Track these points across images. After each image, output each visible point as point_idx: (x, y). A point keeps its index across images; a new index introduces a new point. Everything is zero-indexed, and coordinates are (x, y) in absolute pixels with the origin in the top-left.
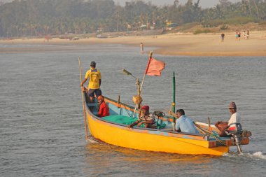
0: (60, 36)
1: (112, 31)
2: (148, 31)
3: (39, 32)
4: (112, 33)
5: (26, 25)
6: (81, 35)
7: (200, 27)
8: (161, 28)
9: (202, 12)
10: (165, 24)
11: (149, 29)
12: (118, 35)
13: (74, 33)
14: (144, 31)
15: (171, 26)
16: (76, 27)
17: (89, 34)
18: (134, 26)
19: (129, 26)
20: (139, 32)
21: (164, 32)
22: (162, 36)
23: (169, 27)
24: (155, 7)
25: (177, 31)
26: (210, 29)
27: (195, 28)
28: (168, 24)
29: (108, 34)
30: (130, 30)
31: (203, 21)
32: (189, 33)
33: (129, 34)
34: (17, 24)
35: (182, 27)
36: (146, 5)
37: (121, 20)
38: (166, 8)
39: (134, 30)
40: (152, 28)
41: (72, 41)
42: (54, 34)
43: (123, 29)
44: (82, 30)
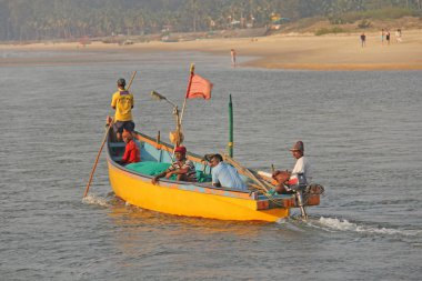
0: (104, 39)
1: (186, 31)
2: (243, 30)
3: (71, 33)
4: (185, 34)
5: (50, 21)
6: (136, 37)
7: (326, 24)
8: (263, 26)
10: (270, 19)
11: (245, 27)
12: (195, 37)
13: (125, 33)
14: (237, 30)
15: (281, 22)
16: (129, 24)
17: (149, 36)
18: (220, 22)
19: (213, 23)
20: (229, 33)
21: (269, 32)
22: (265, 39)
23: (277, 23)
25: (290, 30)
26: (342, 26)
27: (318, 26)
28: (275, 19)
29: (180, 35)
30: (215, 28)
31: (331, 15)
32: (308, 34)
33: (214, 36)
34: (35, 19)
35: (297, 25)
37: (200, 13)
39: (222, 29)
40: (249, 25)
41: (123, 46)
42: (94, 36)
43: (203, 28)
44: (138, 28)
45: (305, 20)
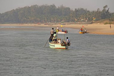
0: (45, 23)
2: (84, 22)
3: (35, 21)
4: (68, 23)
5: (30, 18)
6: (54, 23)
7: (108, 21)
8: (90, 21)
9: (110, 14)
10: (93, 19)
11: (85, 21)
12: (70, 24)
13: (51, 22)
14: (83, 22)
15: (96, 20)
16: (52, 19)
17: (57, 23)
18: (78, 20)
19: (76, 20)
20: (80, 23)
21: (92, 23)
22: (90, 25)
23: (94, 21)
24: (88, 11)
25: (98, 23)
26: (112, 22)
27: (105, 22)
28: (94, 19)
29: (66, 23)
32: (102, 24)
33: (76, 24)
34: (25, 17)
35: (100, 21)
36: (85, 10)
37: (73, 17)
38: (93, 12)
39: (79, 21)
40: (86, 21)
41: (50, 26)
42: (42, 22)
43: (73, 21)
44: (55, 21)
45: (103, 20)
